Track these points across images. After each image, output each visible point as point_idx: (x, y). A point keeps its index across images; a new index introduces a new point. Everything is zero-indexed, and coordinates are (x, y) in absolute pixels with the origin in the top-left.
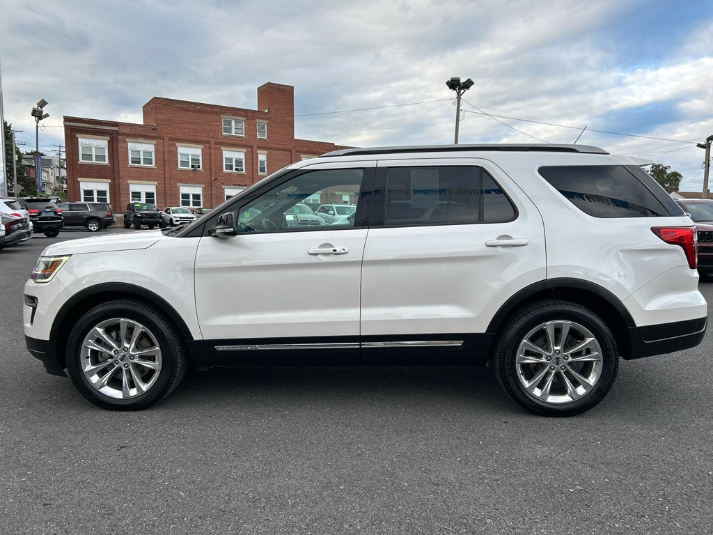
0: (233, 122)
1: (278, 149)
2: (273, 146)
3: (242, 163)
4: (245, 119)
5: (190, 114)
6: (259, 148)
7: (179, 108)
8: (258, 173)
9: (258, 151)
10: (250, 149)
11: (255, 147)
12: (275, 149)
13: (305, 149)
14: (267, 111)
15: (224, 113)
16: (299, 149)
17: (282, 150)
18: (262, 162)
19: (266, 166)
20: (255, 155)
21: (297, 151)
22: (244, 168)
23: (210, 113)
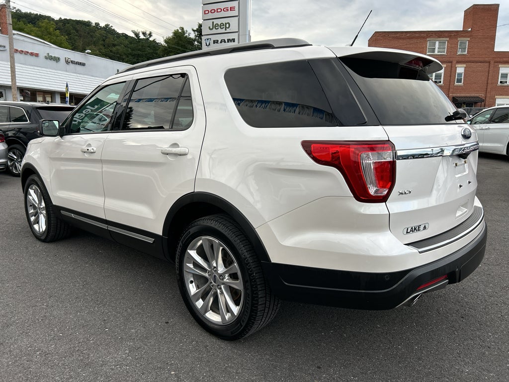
0: (437, 43)
1: (477, 62)
2: (473, 59)
3: (441, 77)
4: (448, 39)
5: (401, 41)
6: (459, 62)
7: (393, 38)
8: (454, 83)
9: (457, 66)
10: (450, 64)
11: (454, 62)
12: (473, 62)
13: (505, 59)
14: (470, 30)
15: (429, 37)
16: (498, 60)
17: (481, 62)
18: (460, 74)
19: (463, 78)
20: (453, 69)
21: (495, 62)
22: (442, 80)
23: (417, 38)
